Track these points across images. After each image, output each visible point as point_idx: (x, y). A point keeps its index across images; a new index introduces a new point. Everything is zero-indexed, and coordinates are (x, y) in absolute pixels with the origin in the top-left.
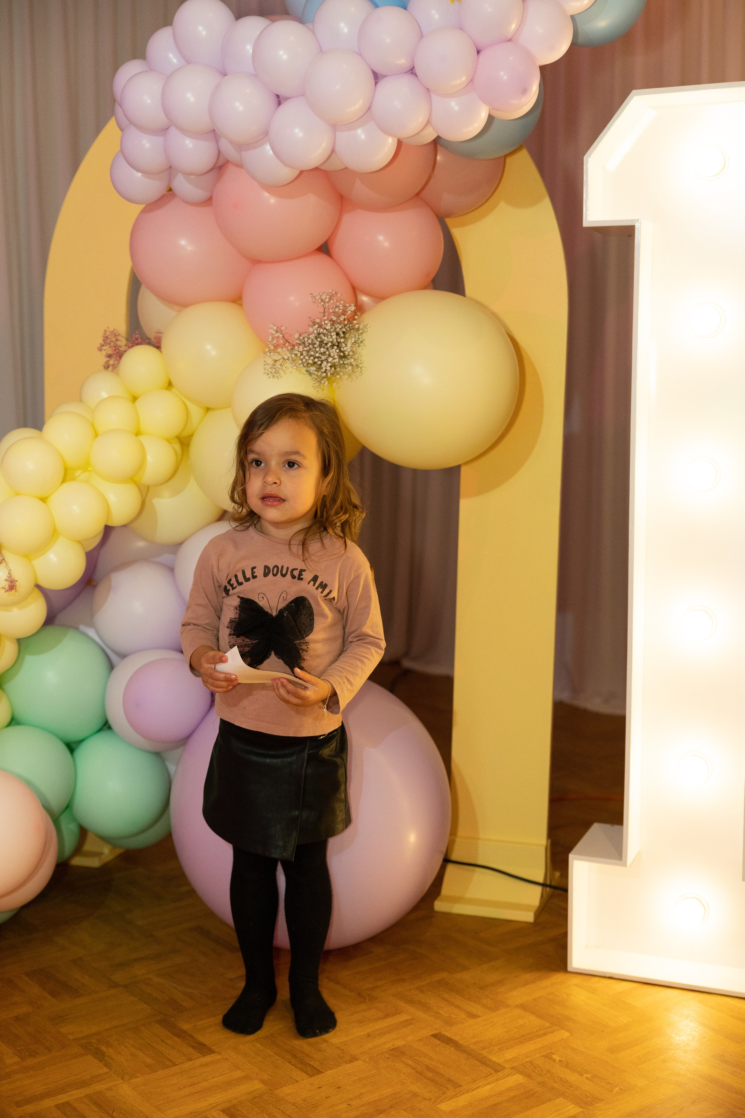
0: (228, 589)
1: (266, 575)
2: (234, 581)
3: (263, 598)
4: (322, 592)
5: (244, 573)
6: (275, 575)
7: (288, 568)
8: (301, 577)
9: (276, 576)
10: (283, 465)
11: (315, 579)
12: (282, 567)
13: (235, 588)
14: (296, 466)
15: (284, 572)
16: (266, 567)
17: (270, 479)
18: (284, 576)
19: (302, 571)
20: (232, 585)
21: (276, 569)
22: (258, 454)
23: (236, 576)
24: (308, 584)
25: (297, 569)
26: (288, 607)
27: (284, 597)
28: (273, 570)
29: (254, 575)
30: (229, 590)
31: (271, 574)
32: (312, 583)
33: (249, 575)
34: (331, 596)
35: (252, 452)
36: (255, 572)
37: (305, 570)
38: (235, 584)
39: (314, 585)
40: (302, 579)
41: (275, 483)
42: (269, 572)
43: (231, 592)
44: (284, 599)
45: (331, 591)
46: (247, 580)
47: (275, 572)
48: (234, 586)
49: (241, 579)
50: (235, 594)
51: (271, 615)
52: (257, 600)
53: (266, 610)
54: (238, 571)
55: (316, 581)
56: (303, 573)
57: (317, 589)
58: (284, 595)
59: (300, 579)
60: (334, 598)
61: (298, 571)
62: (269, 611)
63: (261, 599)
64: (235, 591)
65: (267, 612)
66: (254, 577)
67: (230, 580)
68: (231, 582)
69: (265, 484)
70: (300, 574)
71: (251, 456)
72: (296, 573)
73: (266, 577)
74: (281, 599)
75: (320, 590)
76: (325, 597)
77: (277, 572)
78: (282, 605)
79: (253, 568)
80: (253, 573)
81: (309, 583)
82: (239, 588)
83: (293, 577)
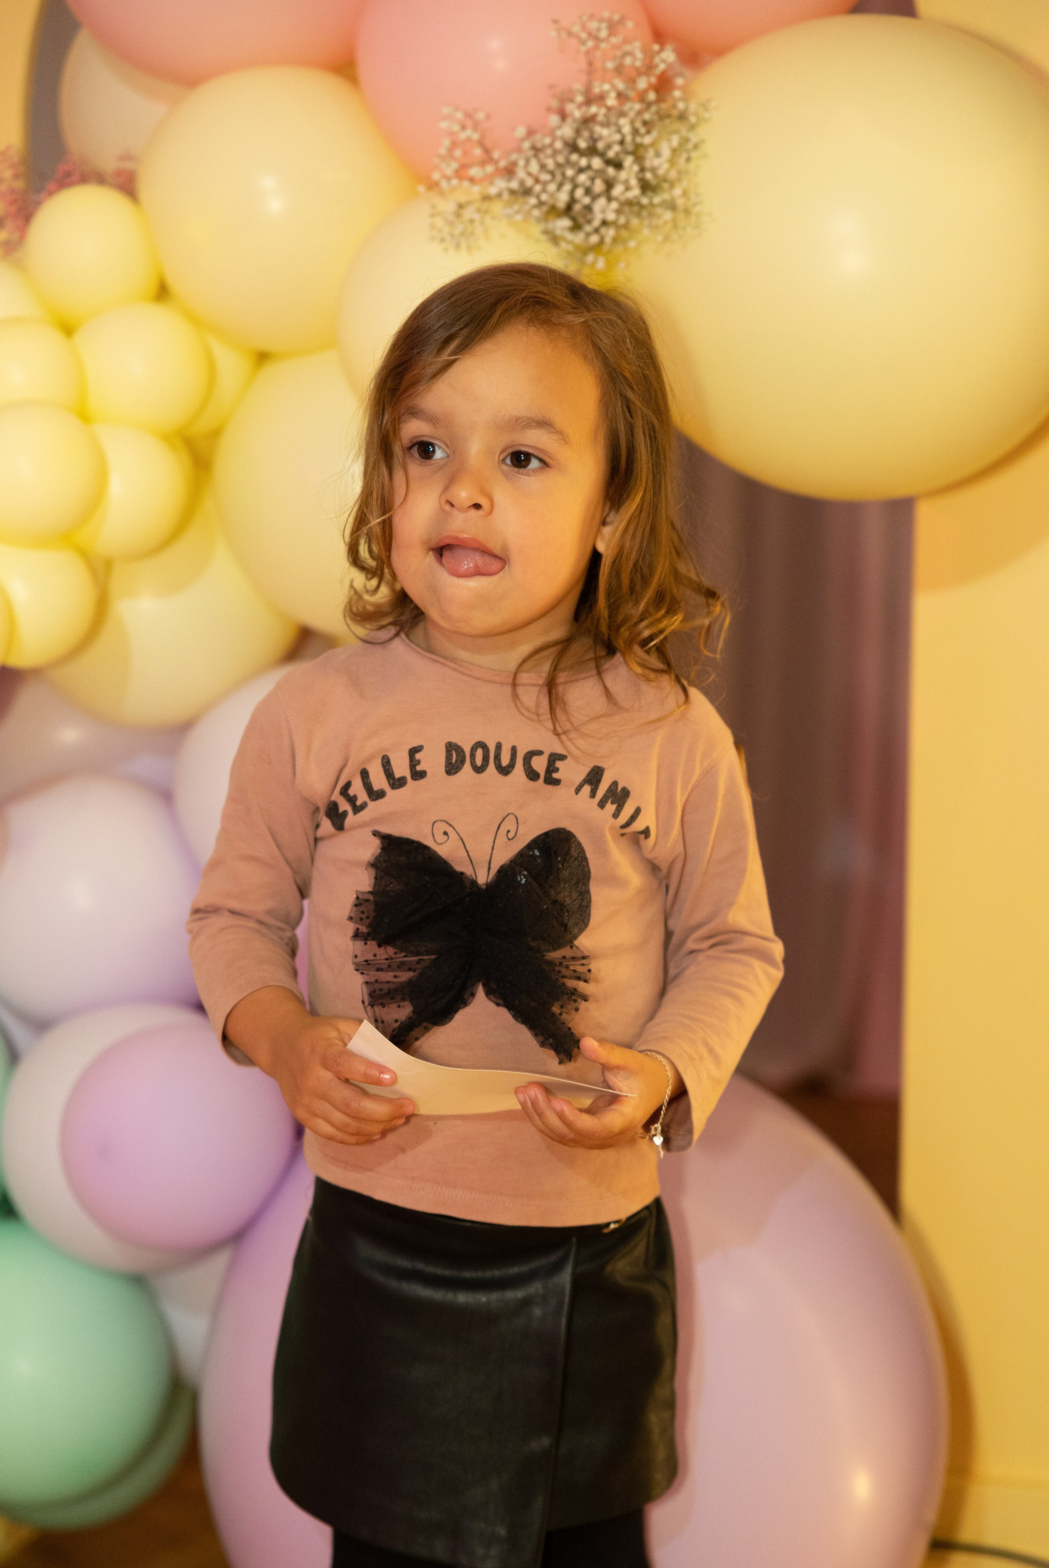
0: (341, 810)
1: (452, 768)
2: (357, 789)
3: (445, 833)
4: (616, 815)
5: (386, 763)
6: (479, 770)
7: (514, 750)
8: (555, 775)
9: (482, 771)
10: (501, 458)
11: (594, 777)
12: (499, 746)
13: (364, 806)
14: (534, 464)
15: (505, 761)
16: (451, 747)
17: (464, 494)
18: (505, 771)
19: (554, 758)
20: (352, 800)
21: (479, 753)
22: (433, 420)
23: (364, 774)
24: (577, 793)
25: (540, 753)
26: (522, 860)
27: (509, 831)
28: (473, 756)
29: (418, 768)
30: (345, 814)
31: (467, 766)
32: (587, 789)
33: (401, 768)
34: (639, 825)
35: (414, 413)
36: (419, 762)
37: (562, 758)
38: (362, 796)
39: (593, 794)
40: (557, 782)
41: (477, 506)
42: (463, 762)
43: (351, 819)
44: (511, 835)
45: (638, 811)
46: (397, 783)
47: (479, 762)
48: (358, 803)
49: (379, 780)
50: (362, 825)
51: (474, 883)
52: (428, 842)
53: (458, 868)
54: (369, 759)
55: (599, 781)
56: (558, 764)
57: (602, 805)
58: (509, 824)
59: (551, 781)
60: (646, 832)
61: (545, 758)
62: (468, 871)
63: (441, 838)
64: (363, 815)
65: (462, 873)
66: (418, 775)
67: (348, 785)
68: (351, 792)
69: (447, 507)
70: (551, 768)
71: (413, 429)
72: (539, 764)
73: (455, 773)
74: (502, 838)
75: (611, 808)
76: (623, 827)
77: (486, 759)
78: (504, 855)
79: (413, 751)
80: (413, 763)
81: (578, 790)
82: (374, 808)
83: (533, 775)
